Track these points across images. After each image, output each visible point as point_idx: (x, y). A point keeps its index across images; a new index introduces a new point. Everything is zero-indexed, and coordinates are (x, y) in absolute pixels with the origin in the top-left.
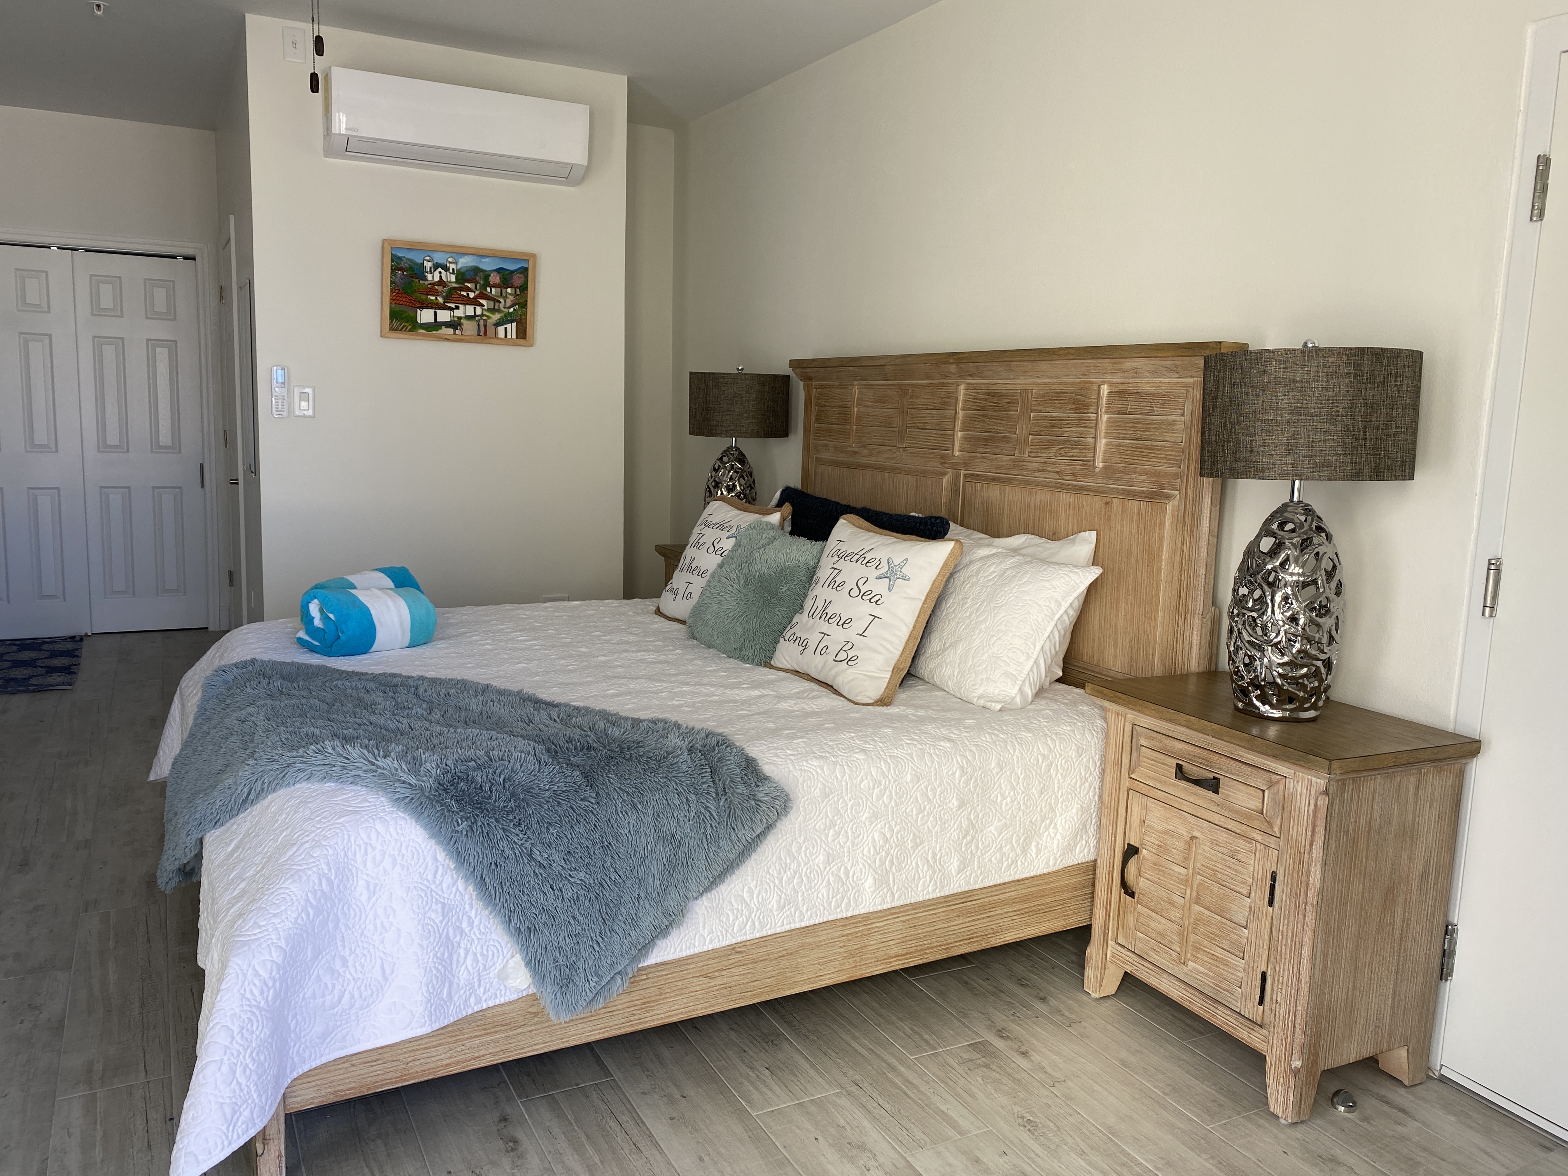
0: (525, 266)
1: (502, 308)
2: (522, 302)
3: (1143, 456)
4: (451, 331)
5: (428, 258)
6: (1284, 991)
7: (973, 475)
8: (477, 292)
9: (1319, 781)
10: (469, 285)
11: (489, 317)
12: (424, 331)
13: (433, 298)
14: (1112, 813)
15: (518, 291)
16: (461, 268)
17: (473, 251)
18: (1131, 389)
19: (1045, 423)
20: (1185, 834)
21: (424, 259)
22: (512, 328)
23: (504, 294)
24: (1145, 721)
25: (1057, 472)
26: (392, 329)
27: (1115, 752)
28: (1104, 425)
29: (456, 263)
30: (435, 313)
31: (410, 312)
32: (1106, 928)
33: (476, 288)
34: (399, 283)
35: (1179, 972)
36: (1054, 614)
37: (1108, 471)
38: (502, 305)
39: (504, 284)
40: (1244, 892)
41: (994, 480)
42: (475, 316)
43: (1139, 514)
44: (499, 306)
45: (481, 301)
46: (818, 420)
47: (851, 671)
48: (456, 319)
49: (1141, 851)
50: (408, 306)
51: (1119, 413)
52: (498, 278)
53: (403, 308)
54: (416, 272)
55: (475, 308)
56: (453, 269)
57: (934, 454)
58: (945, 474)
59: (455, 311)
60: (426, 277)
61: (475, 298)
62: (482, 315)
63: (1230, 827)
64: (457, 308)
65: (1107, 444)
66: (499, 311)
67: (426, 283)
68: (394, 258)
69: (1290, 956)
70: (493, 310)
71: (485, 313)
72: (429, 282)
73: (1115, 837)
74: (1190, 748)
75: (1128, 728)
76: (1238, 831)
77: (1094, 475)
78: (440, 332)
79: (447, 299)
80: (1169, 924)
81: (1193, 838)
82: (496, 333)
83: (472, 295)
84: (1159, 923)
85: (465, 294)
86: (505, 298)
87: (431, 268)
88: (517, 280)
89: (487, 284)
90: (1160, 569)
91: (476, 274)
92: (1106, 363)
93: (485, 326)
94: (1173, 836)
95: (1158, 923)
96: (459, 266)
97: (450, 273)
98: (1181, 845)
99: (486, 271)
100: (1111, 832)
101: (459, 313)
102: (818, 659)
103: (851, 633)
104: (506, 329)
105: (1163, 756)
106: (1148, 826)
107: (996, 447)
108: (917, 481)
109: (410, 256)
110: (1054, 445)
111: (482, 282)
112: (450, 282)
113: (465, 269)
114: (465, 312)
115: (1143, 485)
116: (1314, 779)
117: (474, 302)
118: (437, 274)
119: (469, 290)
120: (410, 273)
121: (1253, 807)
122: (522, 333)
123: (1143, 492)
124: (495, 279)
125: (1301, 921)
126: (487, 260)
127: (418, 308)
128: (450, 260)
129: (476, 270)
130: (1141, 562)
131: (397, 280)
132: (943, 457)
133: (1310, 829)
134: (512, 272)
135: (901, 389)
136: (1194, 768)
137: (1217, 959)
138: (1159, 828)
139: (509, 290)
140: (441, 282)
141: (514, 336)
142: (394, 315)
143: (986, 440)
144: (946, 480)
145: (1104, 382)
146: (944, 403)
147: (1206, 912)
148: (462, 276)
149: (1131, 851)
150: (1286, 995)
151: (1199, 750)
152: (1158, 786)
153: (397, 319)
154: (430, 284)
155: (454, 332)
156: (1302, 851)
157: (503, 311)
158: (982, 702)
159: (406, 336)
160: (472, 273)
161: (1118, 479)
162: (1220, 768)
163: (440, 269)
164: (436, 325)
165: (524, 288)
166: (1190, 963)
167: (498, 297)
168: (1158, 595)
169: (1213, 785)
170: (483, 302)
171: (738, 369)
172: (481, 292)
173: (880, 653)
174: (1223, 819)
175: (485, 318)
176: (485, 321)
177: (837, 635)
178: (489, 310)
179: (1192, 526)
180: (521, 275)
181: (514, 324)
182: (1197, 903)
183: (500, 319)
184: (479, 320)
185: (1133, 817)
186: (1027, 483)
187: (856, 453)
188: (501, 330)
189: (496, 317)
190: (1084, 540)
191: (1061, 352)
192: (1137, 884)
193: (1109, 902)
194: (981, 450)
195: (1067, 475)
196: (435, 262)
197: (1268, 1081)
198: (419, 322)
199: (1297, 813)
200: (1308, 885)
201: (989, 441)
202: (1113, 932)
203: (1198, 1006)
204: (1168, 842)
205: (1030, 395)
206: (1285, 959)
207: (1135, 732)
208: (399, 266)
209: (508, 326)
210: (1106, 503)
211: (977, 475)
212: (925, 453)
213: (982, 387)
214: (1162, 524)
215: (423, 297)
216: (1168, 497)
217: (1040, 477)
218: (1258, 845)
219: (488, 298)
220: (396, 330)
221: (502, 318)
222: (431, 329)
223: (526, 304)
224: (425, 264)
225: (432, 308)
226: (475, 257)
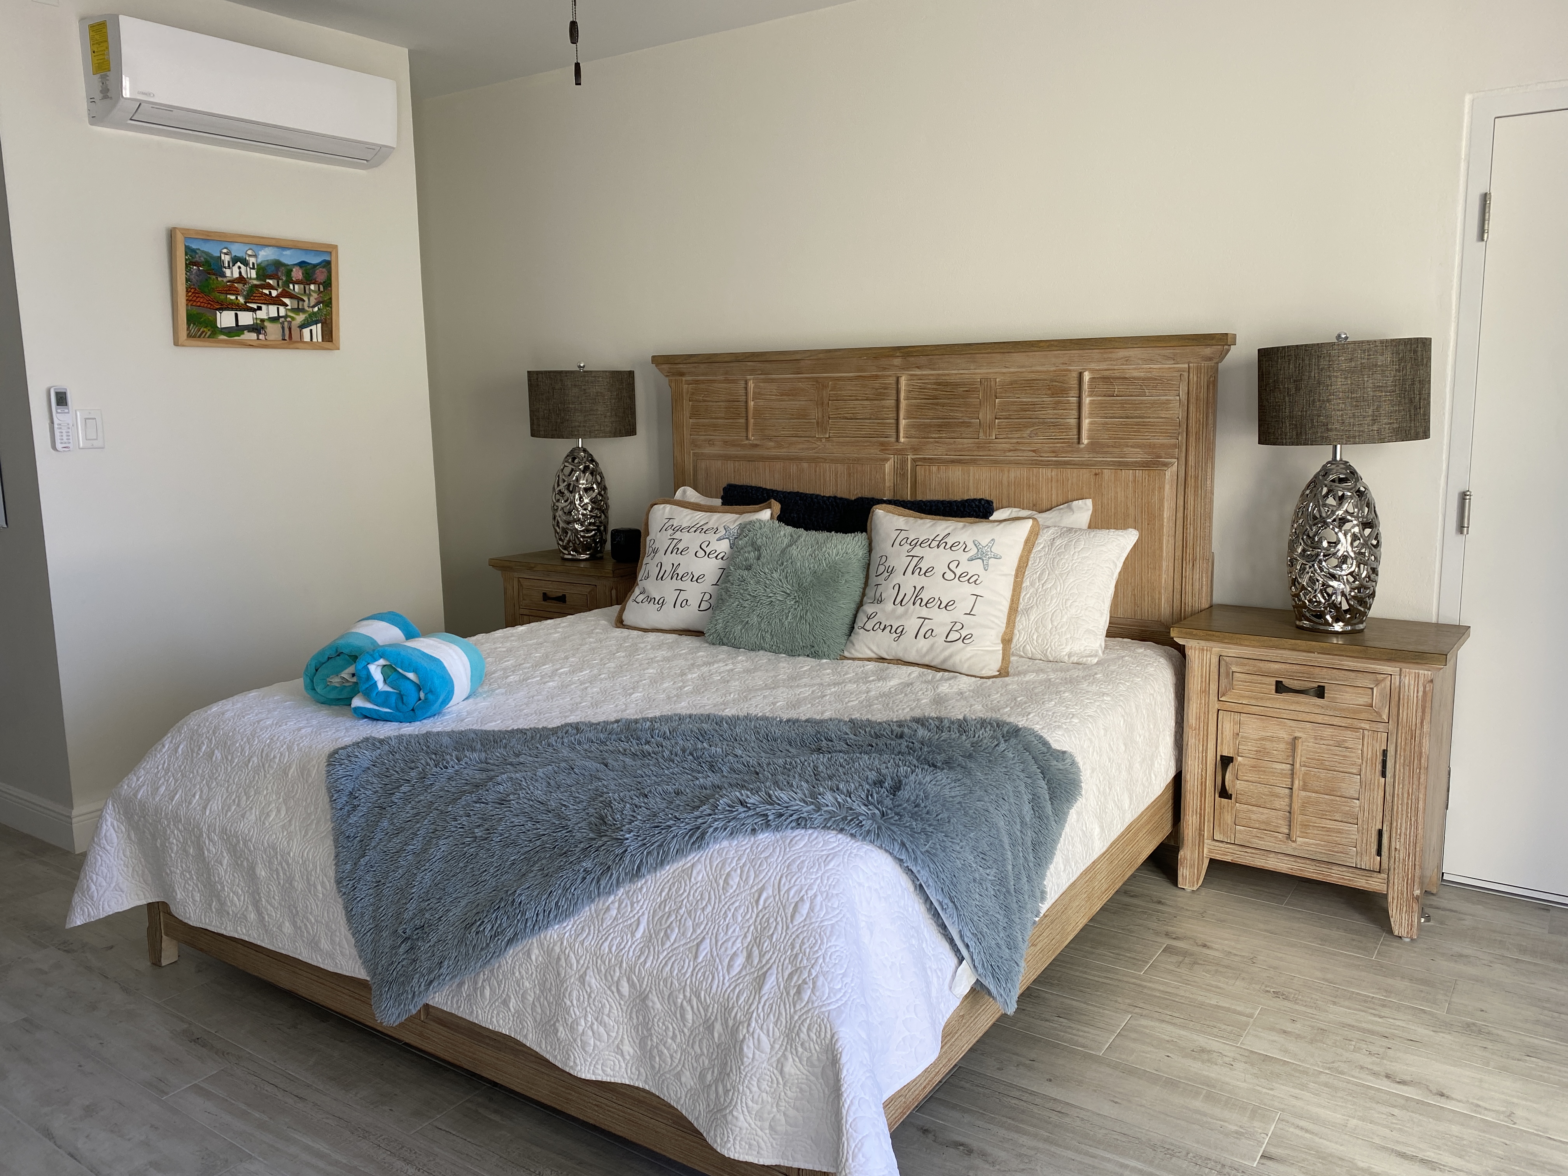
0: (328, 259)
1: (307, 308)
2: (327, 301)
3: (1135, 432)
4: (254, 336)
5: (225, 251)
6: (1402, 840)
7: (925, 459)
8: (280, 290)
9: (1426, 672)
10: (271, 282)
11: (293, 318)
12: (226, 338)
13: (233, 297)
14: (1202, 733)
15: (321, 287)
16: (261, 263)
17: (273, 243)
18: (1118, 375)
19: (1014, 408)
20: (1285, 736)
21: (221, 252)
22: (317, 329)
23: (307, 292)
24: (1232, 651)
25: (1034, 451)
26: (190, 336)
27: (1202, 682)
28: (1087, 406)
29: (255, 256)
30: (236, 315)
31: (208, 315)
32: (1201, 830)
33: (278, 285)
34: (194, 281)
35: (1289, 848)
36: (1113, 574)
37: (1094, 446)
38: (306, 303)
39: (307, 280)
40: (1355, 771)
41: (953, 462)
42: (279, 317)
43: (1135, 481)
44: (303, 305)
45: (283, 299)
46: (694, 414)
47: (969, 648)
48: (258, 322)
49: (1236, 759)
50: (207, 307)
51: (1104, 396)
52: (301, 274)
53: (200, 310)
54: (211, 267)
55: (278, 309)
56: (253, 264)
57: (870, 442)
58: (888, 460)
59: (258, 312)
60: (224, 273)
61: (278, 296)
62: (286, 317)
63: (1335, 723)
64: (260, 308)
65: (1091, 423)
66: (303, 310)
67: (225, 280)
68: (188, 251)
69: (1407, 812)
70: (298, 310)
71: (290, 314)
72: (228, 279)
73: (1206, 753)
74: (1288, 666)
75: (1215, 660)
76: (1343, 725)
77: (1079, 451)
78: (242, 337)
79: (249, 298)
80: (1273, 813)
81: (1295, 738)
82: (301, 336)
83: (274, 293)
84: (1262, 814)
85: (267, 292)
86: (309, 296)
87: (229, 262)
88: (321, 276)
89: (290, 280)
90: (1162, 526)
91: (277, 269)
92: (1096, 353)
93: (290, 329)
94: (1272, 741)
95: (1259, 815)
96: (259, 261)
97: (251, 268)
98: (1282, 746)
99: (288, 265)
100: (1201, 749)
101: (261, 314)
102: (923, 644)
103: (958, 614)
104: (311, 331)
105: (1260, 678)
106: (1242, 737)
107: (954, 432)
108: (849, 468)
109: (206, 247)
110: (1026, 427)
111: (284, 279)
112: (251, 278)
113: (266, 263)
114: (268, 313)
115: (1136, 455)
116: (1421, 672)
117: (277, 301)
118: (235, 269)
119: (271, 287)
120: (206, 268)
121: (1362, 703)
122: (329, 335)
123: (1136, 462)
124: (297, 274)
125: (1416, 782)
126: (288, 252)
127: (217, 309)
128: (250, 252)
129: (278, 264)
130: (1140, 521)
131: (192, 277)
132: (882, 444)
133: (1420, 710)
134: (315, 266)
135: (817, 382)
136: (1296, 682)
137: (1329, 830)
138: (1256, 737)
139: (312, 287)
140: (241, 279)
141: (320, 340)
142: (192, 319)
143: (940, 426)
144: (888, 466)
145: (1086, 370)
146: (880, 394)
147: (1314, 795)
148: (264, 272)
149: (1226, 762)
150: (1405, 842)
151: (1298, 667)
152: (1253, 702)
153: (194, 324)
154: (229, 281)
155: (258, 336)
156: (1414, 728)
157: (307, 311)
158: (1075, 659)
159: (207, 344)
160: (273, 268)
161: (1106, 453)
162: (1322, 677)
163: (239, 264)
164: (238, 329)
165: (327, 285)
166: (1298, 839)
167: (301, 295)
168: (1161, 548)
169: (1320, 692)
170: (287, 301)
171: (580, 367)
172: (284, 290)
173: (992, 628)
174: (1327, 718)
175: (289, 319)
176: (290, 322)
177: (941, 619)
178: (292, 310)
179: (1196, 487)
180: (324, 270)
181: (319, 325)
182: (1304, 790)
183: (304, 320)
184: (283, 322)
185: (1225, 733)
186: (996, 462)
187: (756, 446)
188: (306, 332)
189: (300, 318)
190: (1080, 508)
191: (1041, 344)
192: (1234, 787)
193: (1202, 808)
194: (934, 436)
195: (1046, 452)
196: (233, 254)
197: (1390, 912)
198: (219, 326)
199: (1406, 701)
200: (1421, 753)
201: (944, 426)
202: (1209, 831)
203: (1310, 872)
204: (1267, 747)
205: (993, 383)
206: (1402, 814)
207: (1222, 663)
208: (194, 260)
209: (313, 328)
210: (1096, 474)
211: (929, 459)
212: (858, 442)
213: (931, 377)
214: (1161, 488)
215: (222, 297)
216: (1166, 465)
217: (1011, 456)
218: (1366, 732)
219: (291, 296)
220: (194, 337)
221: (306, 319)
222: (232, 334)
223: (331, 303)
224: (223, 258)
225: (232, 309)
226: (276, 249)
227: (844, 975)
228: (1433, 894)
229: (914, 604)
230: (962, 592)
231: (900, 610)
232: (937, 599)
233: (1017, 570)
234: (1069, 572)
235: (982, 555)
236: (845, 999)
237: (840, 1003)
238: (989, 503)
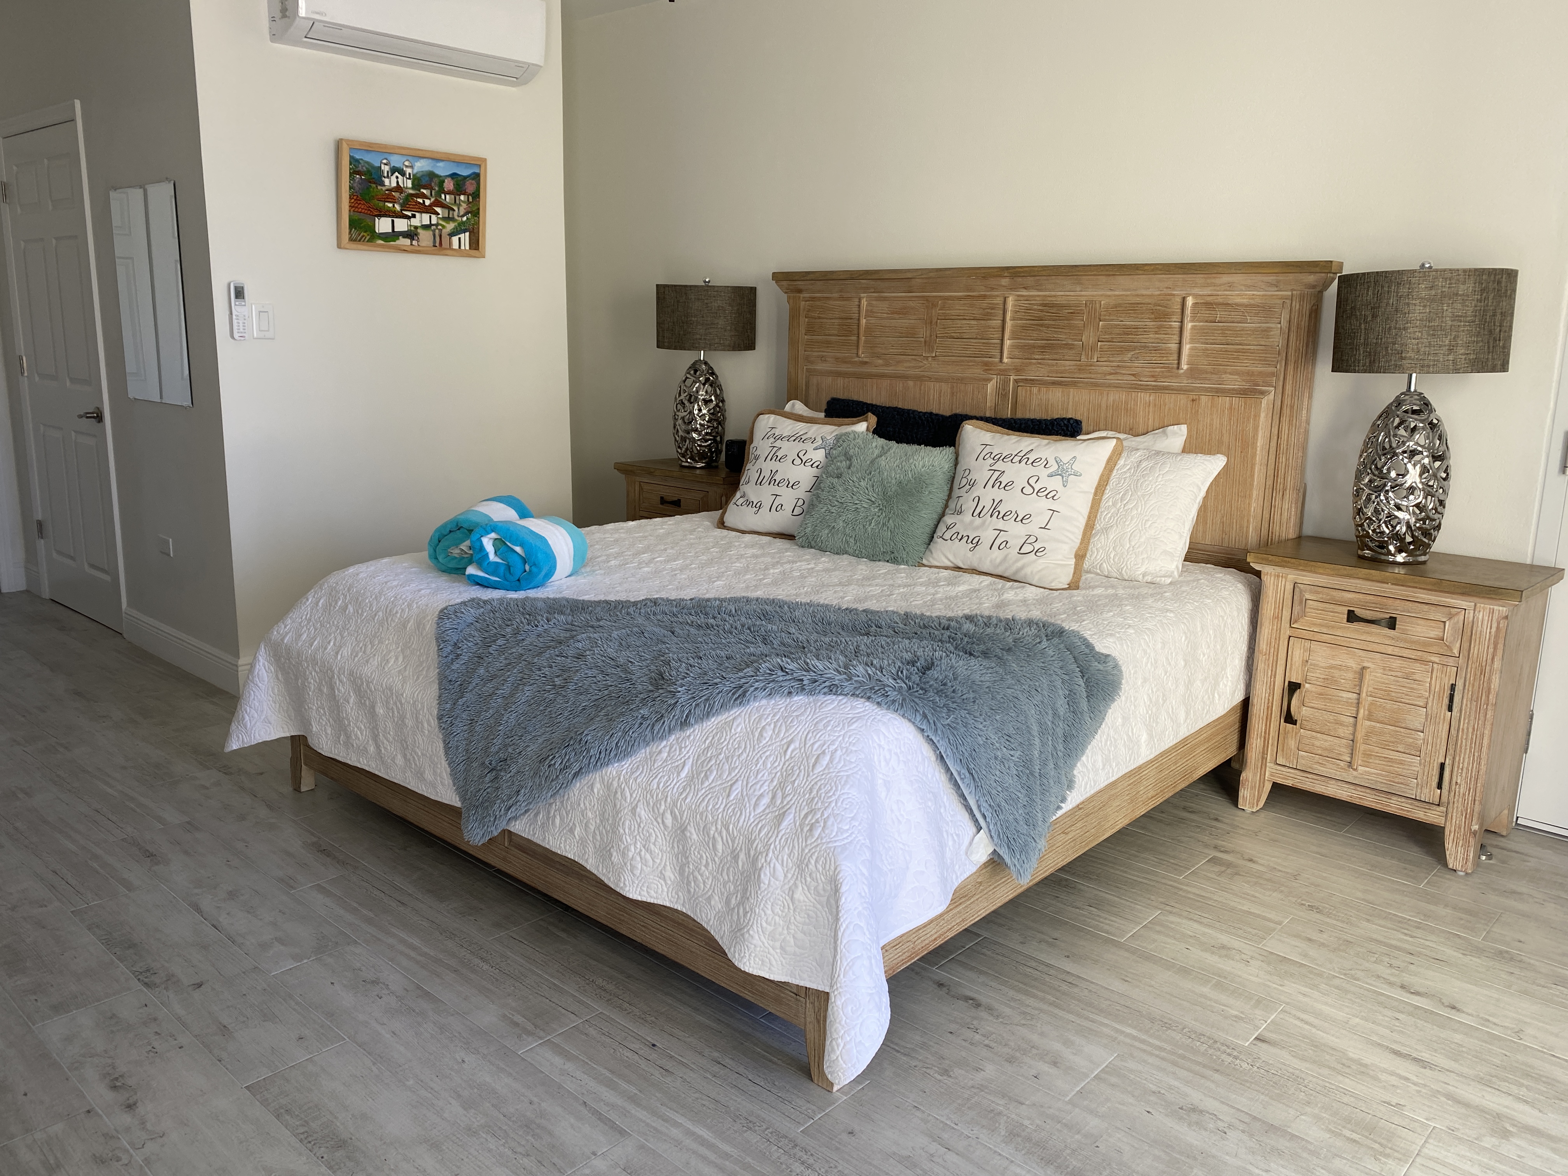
0: (477, 171)
1: (456, 217)
2: (475, 212)
3: (1234, 358)
4: (407, 242)
5: (385, 161)
6: (1464, 775)
7: (1026, 380)
8: (433, 200)
9: (1501, 608)
10: (425, 191)
11: (444, 227)
12: (382, 242)
13: (390, 205)
14: (1271, 659)
15: (470, 197)
16: (417, 173)
17: (428, 154)
18: (1221, 301)
19: (1117, 331)
20: (1354, 666)
21: (381, 163)
22: (465, 237)
23: (457, 202)
24: (1306, 578)
25: (1133, 375)
26: (351, 239)
27: (1275, 608)
28: (1189, 331)
29: (412, 167)
30: (393, 221)
31: (368, 220)
32: (1264, 753)
33: (431, 194)
34: (357, 188)
35: (1350, 776)
36: (1196, 497)
37: (1193, 372)
38: (456, 213)
39: (458, 190)
40: (1421, 704)
41: (1054, 383)
42: (431, 225)
43: (1231, 408)
44: (453, 214)
45: (435, 208)
46: (810, 330)
47: (1041, 561)
48: (412, 228)
49: (1304, 686)
50: (367, 214)
51: (1206, 321)
52: (452, 184)
53: (362, 216)
54: (372, 176)
55: (430, 217)
56: (410, 174)
57: (975, 361)
58: (990, 380)
59: (412, 219)
60: (383, 182)
61: (430, 206)
62: (437, 225)
63: (1404, 655)
64: (414, 216)
65: (1191, 349)
66: (452, 219)
67: (384, 188)
68: (352, 160)
69: (1471, 748)
70: (448, 219)
71: (441, 222)
72: (387, 187)
73: (1275, 677)
74: (1361, 596)
75: (1289, 587)
76: (1413, 657)
77: (1178, 376)
78: (398, 242)
80: (1337, 740)
81: (1364, 668)
82: (450, 243)
83: (427, 202)
84: (1326, 741)
85: (421, 201)
86: (459, 206)
87: (388, 172)
88: (470, 187)
89: (442, 191)
90: (1254, 455)
91: (431, 180)
92: (1199, 279)
93: (440, 236)
94: (1340, 670)
95: (1322, 742)
96: (415, 171)
97: (407, 178)
98: (1350, 675)
99: (441, 176)
100: (1270, 674)
101: (415, 222)
102: (997, 555)
103: (1033, 527)
104: (460, 238)
105: (1332, 606)
106: (1311, 665)
107: (1056, 353)
108: (952, 388)
109: (368, 158)
110: (1128, 350)
111: (437, 189)
112: (407, 188)
113: (421, 174)
114: (421, 221)
115: (1234, 382)
116: (1496, 608)
117: (429, 210)
118: (393, 178)
119: (424, 196)
120: (368, 177)
121: (1432, 636)
122: (475, 244)
123: (1233, 389)
124: (449, 185)
125: (1482, 718)
126: (441, 164)
127: (376, 216)
128: (407, 163)
129: (432, 175)
130: (1233, 449)
131: (355, 185)
132: (986, 364)
133: (1492, 646)
134: (465, 178)
135: (927, 300)
136: (1368, 612)
137: (1391, 760)
138: (1324, 665)
139: (462, 197)
140: (398, 188)
141: (468, 248)
142: (353, 224)
143: (1043, 347)
144: (991, 387)
145: (1189, 295)
146: (988, 314)
147: (1378, 725)
148: (420, 181)
149: (1294, 687)
150: (1466, 777)
151: (1371, 597)
152: (1325, 630)
153: (355, 229)
154: (387, 190)
155: (411, 242)
156: (1484, 664)
157: (456, 220)
158: (1149, 578)
159: (365, 248)
160: (427, 179)
161: (1205, 379)
162: (1395, 608)
163: (397, 174)
164: (394, 235)
165: (476, 195)
166: (1360, 768)
167: (452, 204)
168: (1252, 476)
169: (1392, 623)
170: (438, 210)
171: (705, 282)
172: (436, 200)
173: (1065, 543)
174: (1397, 649)
175: (440, 227)
176: (441, 230)
177: (1016, 532)
178: (444, 219)
179: (1291, 416)
180: (473, 182)
181: (467, 234)
182: (1369, 720)
183: (454, 229)
184: (435, 230)
185: (1294, 659)
186: (1096, 385)
187: (866, 363)
188: (455, 239)
189: (450, 226)
190: (1175, 433)
191: (1146, 268)
192: (1300, 713)
193: (1267, 732)
194: (1037, 357)
195: (1146, 376)
196: (392, 165)
197: (1446, 845)
198: (377, 231)
199: (1478, 636)
200: (1489, 689)
201: (1049, 347)
202: (1272, 755)
203: (1370, 801)
204: (1336, 675)
205: (1098, 305)
206: (1466, 749)
207: (1297, 590)
208: (357, 170)
209: (462, 236)
210: (1193, 400)
211: (1031, 380)
212: (963, 361)
213: (1038, 299)
214: (1257, 416)
215: (381, 204)
216: (1263, 393)
217: (1112, 379)
218: (1435, 665)
219: (443, 206)
220: (355, 240)
221: (456, 228)
222: (389, 240)
223: (478, 213)
224: (383, 168)
225: (389, 216)
226: (430, 161)
227: (853, 818)
228: (1502, 836)
229: (991, 516)
230: (1039, 506)
231: (978, 521)
232: (1014, 512)
233: (1096, 488)
234: (1151, 493)
235: (1063, 472)
236: (850, 839)
237: (846, 841)
238: (1078, 423)
